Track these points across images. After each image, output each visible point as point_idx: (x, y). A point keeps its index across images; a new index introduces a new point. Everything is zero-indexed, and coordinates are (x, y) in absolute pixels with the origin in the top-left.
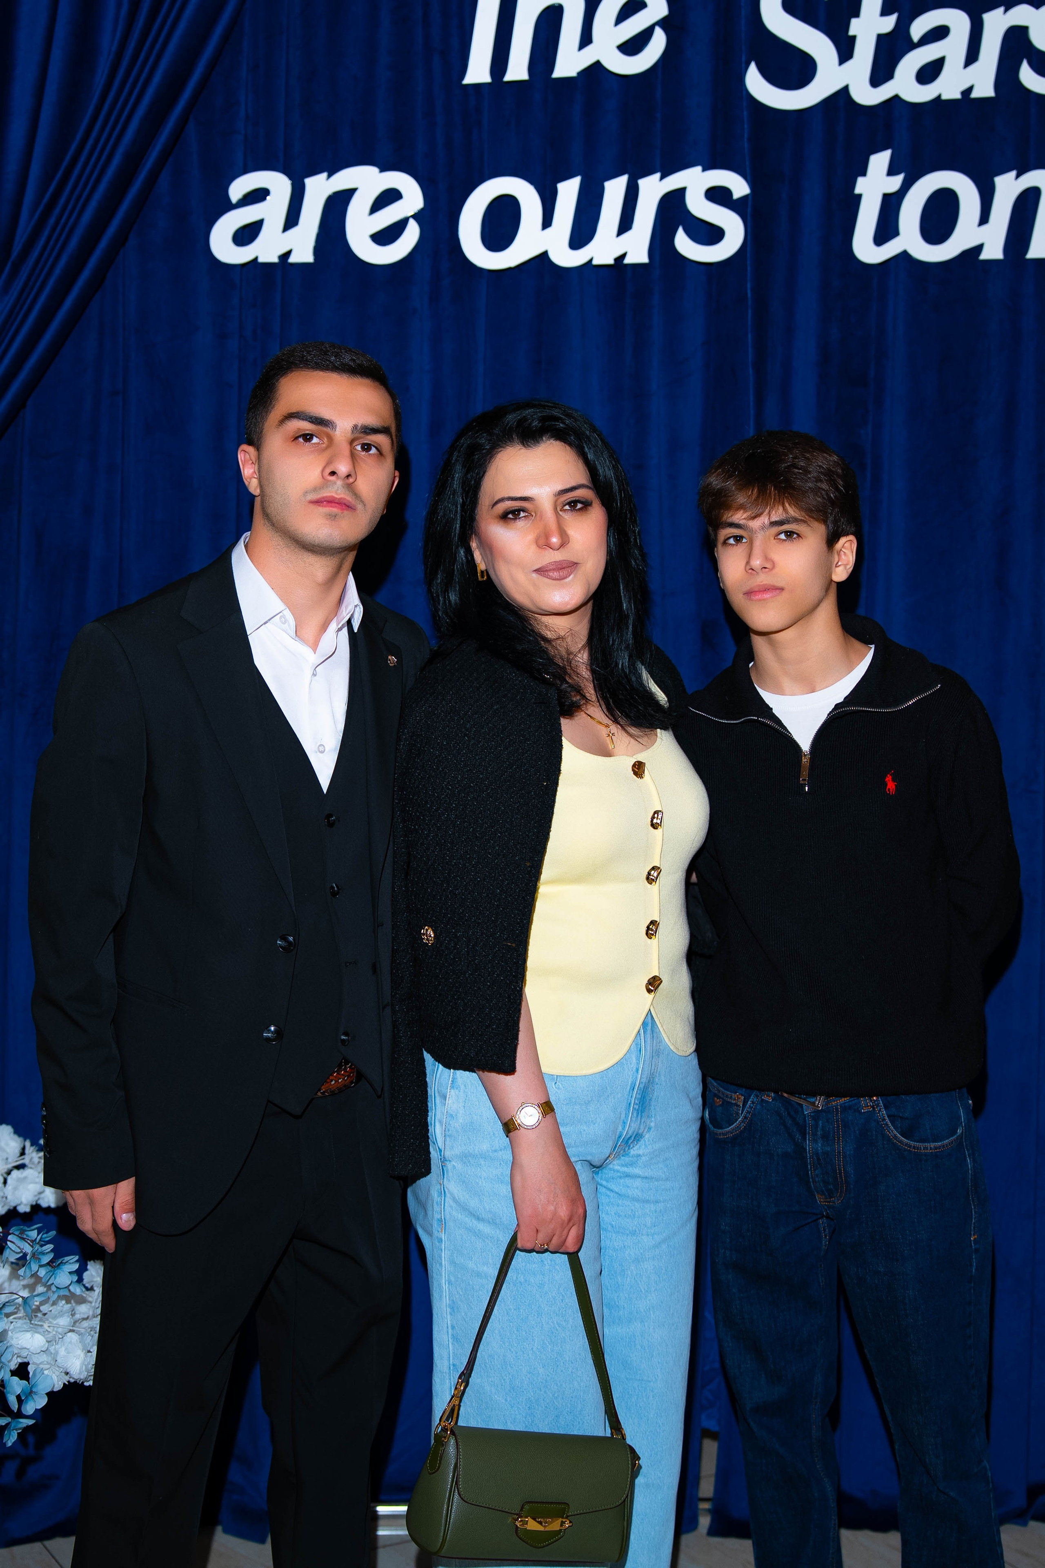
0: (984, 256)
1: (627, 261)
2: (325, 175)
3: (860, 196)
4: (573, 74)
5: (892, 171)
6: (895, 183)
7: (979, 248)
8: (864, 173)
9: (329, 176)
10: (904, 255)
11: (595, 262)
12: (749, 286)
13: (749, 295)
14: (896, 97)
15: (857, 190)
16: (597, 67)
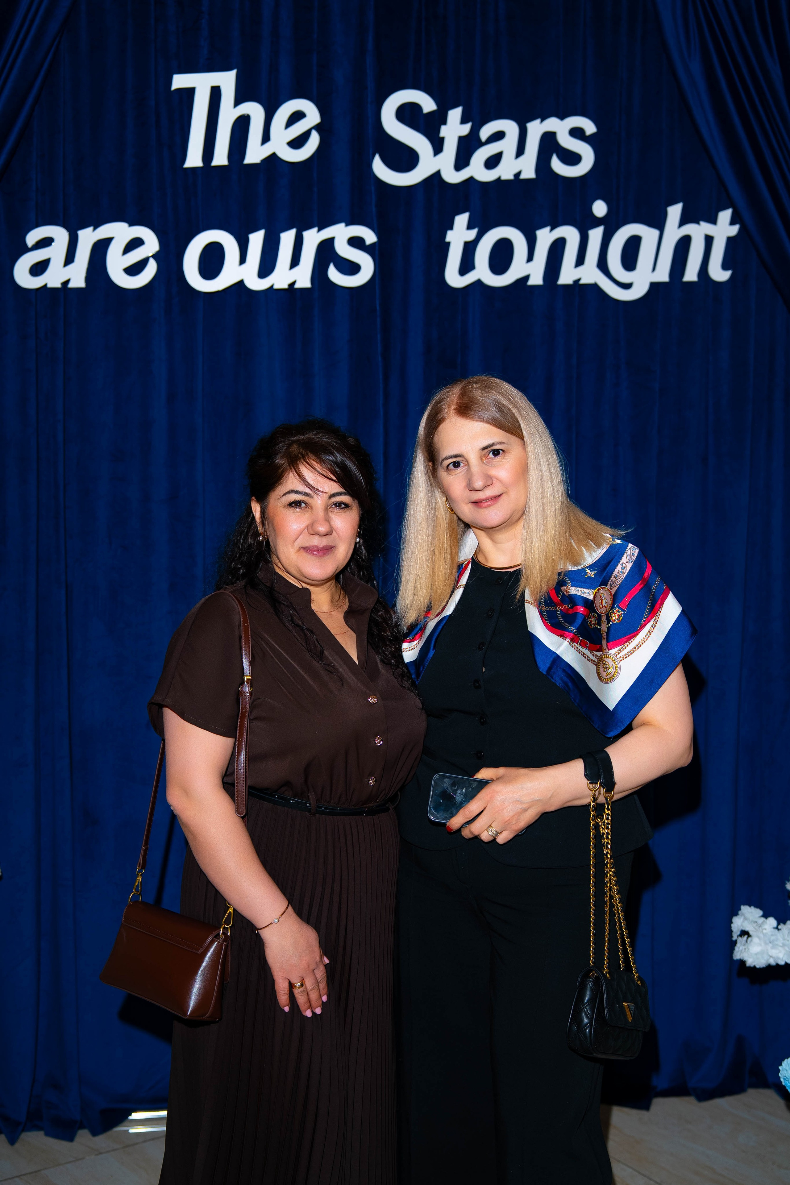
0: (531, 282)
1: (297, 286)
2: (91, 228)
3: (449, 243)
4: (258, 161)
5: (470, 227)
6: (472, 234)
7: (527, 278)
8: (451, 228)
9: (95, 229)
10: (479, 283)
11: (275, 287)
12: (378, 302)
13: (378, 308)
14: (471, 179)
15: (448, 239)
16: (273, 158)
